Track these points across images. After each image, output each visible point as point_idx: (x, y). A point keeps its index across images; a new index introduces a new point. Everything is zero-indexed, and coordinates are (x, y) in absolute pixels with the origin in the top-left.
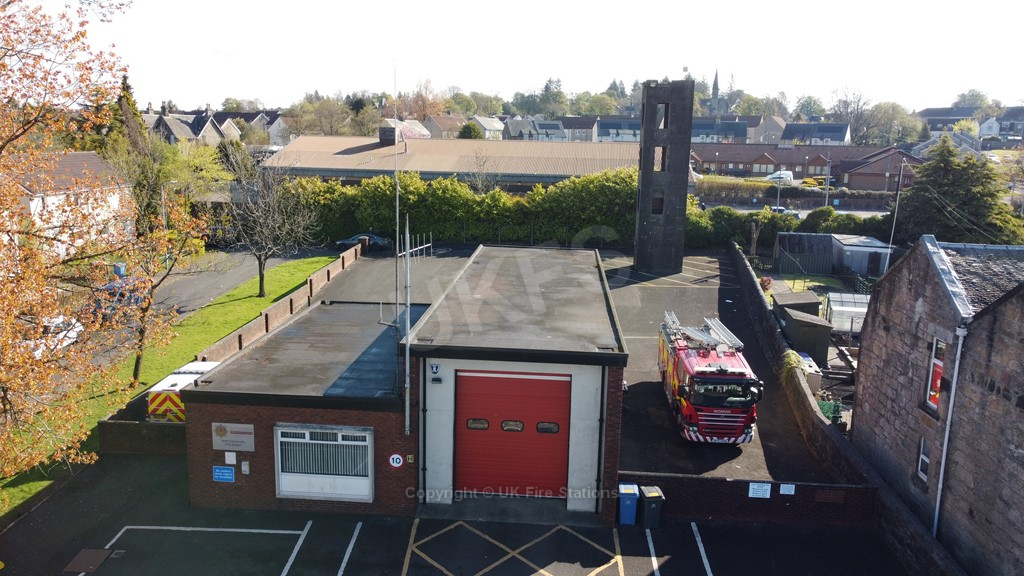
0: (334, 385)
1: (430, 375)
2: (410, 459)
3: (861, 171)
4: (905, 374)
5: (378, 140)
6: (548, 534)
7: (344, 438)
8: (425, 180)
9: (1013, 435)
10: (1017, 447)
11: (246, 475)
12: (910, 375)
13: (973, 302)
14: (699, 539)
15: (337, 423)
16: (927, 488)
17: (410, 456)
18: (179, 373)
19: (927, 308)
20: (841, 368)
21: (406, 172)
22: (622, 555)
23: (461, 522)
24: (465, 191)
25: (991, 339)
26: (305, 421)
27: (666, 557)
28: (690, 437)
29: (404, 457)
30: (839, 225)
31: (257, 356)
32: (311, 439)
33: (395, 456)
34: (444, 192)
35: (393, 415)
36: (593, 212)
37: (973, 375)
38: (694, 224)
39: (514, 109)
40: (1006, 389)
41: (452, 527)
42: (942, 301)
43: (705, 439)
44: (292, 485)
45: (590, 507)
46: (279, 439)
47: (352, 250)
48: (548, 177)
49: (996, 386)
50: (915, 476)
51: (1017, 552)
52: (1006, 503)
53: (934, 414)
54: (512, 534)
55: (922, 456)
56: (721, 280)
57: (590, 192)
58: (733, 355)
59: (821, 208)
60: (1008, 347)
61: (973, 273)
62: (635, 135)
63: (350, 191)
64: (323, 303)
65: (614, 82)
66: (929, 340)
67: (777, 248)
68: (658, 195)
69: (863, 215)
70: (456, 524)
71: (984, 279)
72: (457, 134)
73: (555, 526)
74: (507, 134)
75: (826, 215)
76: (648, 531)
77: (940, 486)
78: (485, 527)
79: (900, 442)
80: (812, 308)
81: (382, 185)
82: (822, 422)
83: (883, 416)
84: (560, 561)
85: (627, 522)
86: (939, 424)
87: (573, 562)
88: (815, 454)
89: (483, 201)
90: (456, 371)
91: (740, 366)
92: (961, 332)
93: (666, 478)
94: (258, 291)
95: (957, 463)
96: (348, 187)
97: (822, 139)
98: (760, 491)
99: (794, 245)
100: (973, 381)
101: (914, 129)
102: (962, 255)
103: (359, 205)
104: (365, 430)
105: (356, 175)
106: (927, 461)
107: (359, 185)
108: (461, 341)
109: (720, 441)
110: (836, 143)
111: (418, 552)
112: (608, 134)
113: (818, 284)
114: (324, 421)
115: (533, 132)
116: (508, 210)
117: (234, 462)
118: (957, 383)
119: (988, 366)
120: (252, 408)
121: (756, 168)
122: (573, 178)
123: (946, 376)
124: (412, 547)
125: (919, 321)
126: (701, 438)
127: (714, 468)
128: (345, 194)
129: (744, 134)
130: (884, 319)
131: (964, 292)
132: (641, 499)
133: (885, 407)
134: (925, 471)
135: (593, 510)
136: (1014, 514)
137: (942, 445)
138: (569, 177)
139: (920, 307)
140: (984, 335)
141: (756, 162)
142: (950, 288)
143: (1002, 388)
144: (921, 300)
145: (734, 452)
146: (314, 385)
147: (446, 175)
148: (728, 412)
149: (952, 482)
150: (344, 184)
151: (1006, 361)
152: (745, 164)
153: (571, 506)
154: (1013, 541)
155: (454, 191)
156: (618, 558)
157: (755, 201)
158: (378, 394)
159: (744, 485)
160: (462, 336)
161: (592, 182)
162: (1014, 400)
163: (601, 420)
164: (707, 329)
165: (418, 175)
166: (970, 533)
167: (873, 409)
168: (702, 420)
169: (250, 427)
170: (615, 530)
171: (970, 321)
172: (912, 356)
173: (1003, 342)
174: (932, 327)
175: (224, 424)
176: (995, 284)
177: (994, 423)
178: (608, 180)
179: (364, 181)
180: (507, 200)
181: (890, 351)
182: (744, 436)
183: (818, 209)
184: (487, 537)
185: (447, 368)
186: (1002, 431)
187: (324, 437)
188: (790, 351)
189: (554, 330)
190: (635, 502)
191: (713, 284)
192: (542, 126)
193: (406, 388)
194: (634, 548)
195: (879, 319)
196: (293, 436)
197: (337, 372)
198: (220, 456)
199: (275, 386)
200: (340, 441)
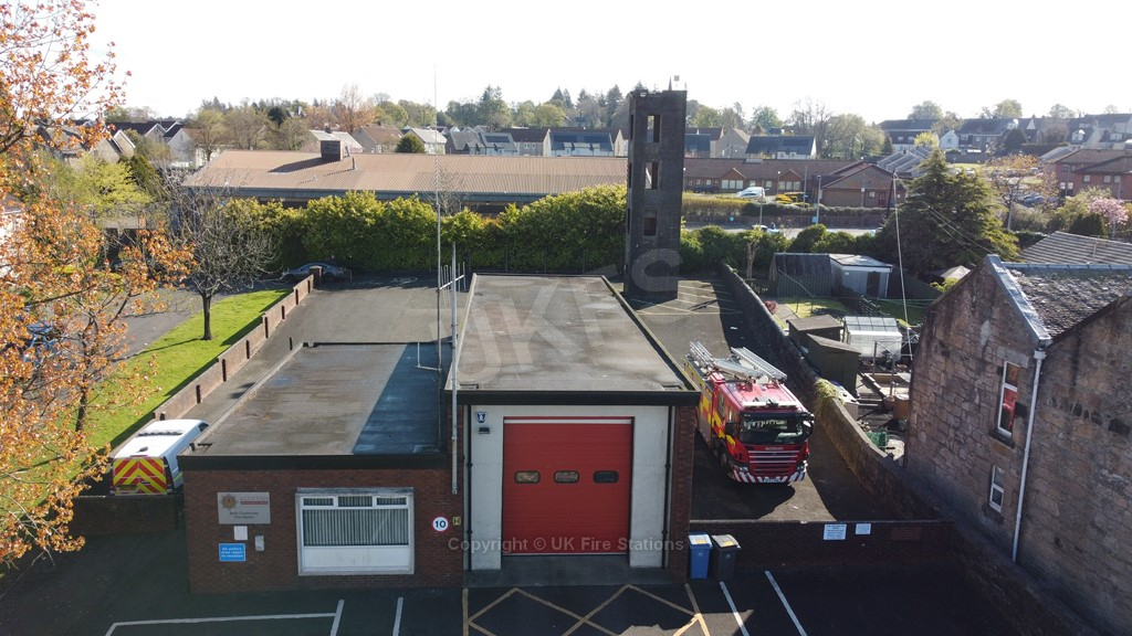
0: (360, 441)
1: (475, 424)
2: (457, 521)
3: (836, 186)
4: (971, 400)
5: (319, 155)
6: (615, 596)
7: (380, 502)
8: (383, 200)
9: (1105, 460)
10: (1111, 472)
11: (260, 552)
12: (977, 401)
13: (1046, 324)
14: (777, 589)
15: (371, 485)
16: (1002, 519)
17: (457, 518)
18: (146, 434)
19: (995, 331)
20: (870, 396)
21: (359, 192)
22: (702, 612)
23: (516, 589)
24: (428, 213)
25: (1075, 361)
26: (332, 485)
27: (749, 612)
28: (741, 478)
29: (450, 519)
30: (832, 244)
31: (253, 411)
32: (340, 505)
33: (440, 519)
34: (405, 213)
35: (436, 473)
36: (574, 234)
37: (1054, 400)
38: (683, 246)
39: (449, 120)
40: (1095, 413)
41: (508, 595)
42: (1013, 325)
43: (756, 480)
44: (316, 560)
45: (657, 563)
46: (301, 507)
47: (305, 282)
48: (520, 195)
49: (1084, 409)
50: (986, 507)
51: (1114, 579)
52: (1099, 530)
53: (1009, 442)
54: (579, 598)
55: (994, 486)
56: (720, 306)
57: (569, 212)
58: (775, 386)
59: (813, 226)
60: (1096, 369)
61: (1040, 294)
62: (592, 149)
63: (293, 214)
64: (306, 345)
65: (559, 91)
66: (1000, 364)
67: (773, 271)
68: (651, 215)
69: (855, 233)
70: (512, 591)
71: (1053, 299)
72: (395, 147)
73: (621, 586)
74: (450, 148)
75: (817, 234)
76: (722, 584)
77: (1019, 516)
78: (546, 592)
79: (966, 472)
80: (833, 333)
81: (333, 208)
82: (878, 455)
83: (944, 445)
84: (636, 625)
85: (699, 576)
86: (1014, 451)
87: (651, 624)
88: (871, 489)
89: (451, 223)
90: (505, 418)
91: (786, 398)
92: (1040, 355)
93: (738, 524)
94: (202, 333)
95: (1038, 491)
96: (291, 209)
97: (788, 153)
98: (834, 533)
99: (791, 265)
100: (1055, 406)
101: (876, 142)
102: (1027, 275)
103: (306, 230)
104: (405, 491)
105: (297, 195)
106: (1001, 490)
107: (305, 207)
108: (507, 385)
109: (772, 481)
110: (802, 157)
111: (475, 626)
112: (563, 148)
113: (819, 307)
114: (354, 483)
115: (481, 146)
116: (480, 233)
117: (246, 538)
118: (1036, 408)
119: (1072, 390)
120: (268, 472)
121: (725, 183)
122: (549, 197)
123: (1022, 402)
124: (467, 623)
125: (987, 345)
126: (752, 478)
127: (771, 511)
128: (289, 217)
129: (707, 148)
130: (941, 343)
131: (1036, 314)
132: (715, 549)
133: (947, 436)
134: (998, 499)
135: (659, 565)
136: (1109, 541)
137: (1019, 473)
138: (544, 196)
139: (986, 329)
140: (1067, 357)
141: (725, 177)
142: (1023, 310)
143: (1091, 411)
144: (987, 323)
145: (786, 493)
146: (337, 443)
147: (406, 195)
148: (780, 449)
149: (1032, 511)
150: (285, 207)
151: (1095, 384)
152: (713, 179)
153: (634, 562)
154: (1109, 569)
155: (417, 212)
156: (699, 617)
157: (732, 219)
158: (416, 449)
159: (817, 527)
160: (509, 379)
161: (571, 201)
162: (1106, 424)
163: (668, 466)
164: (736, 359)
165: (373, 195)
166: (1057, 563)
167: (931, 438)
168: (753, 459)
169: (266, 495)
170: (687, 585)
171: (1049, 343)
172: (979, 382)
173: (1090, 365)
174: (1001, 351)
175: (233, 494)
176: (1063, 305)
177: (1082, 448)
178: (588, 198)
179: (311, 203)
180: (478, 222)
181: (950, 377)
182: (796, 473)
183: (809, 228)
184: (549, 604)
185: (495, 416)
186: (1092, 456)
187: (355, 502)
188: (821, 380)
189: (606, 368)
190: (708, 553)
191: (714, 310)
192: (490, 139)
193: (452, 441)
194: (713, 606)
195: (936, 343)
196: (320, 502)
197: (356, 427)
198: (228, 531)
199: (290, 445)
200: (375, 506)
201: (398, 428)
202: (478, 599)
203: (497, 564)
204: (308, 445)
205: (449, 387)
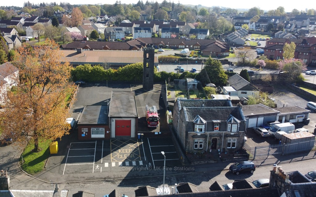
0: (98, 122)
1: (112, 120)
2: (110, 132)
3: (205, 50)
5: (77, 51)
8: (92, 66)
11: (87, 135)
14: (148, 140)
15: (100, 127)
16: (178, 132)
24: (102, 69)
26: (95, 127)
27: (144, 142)
28: (149, 126)
32: (96, 130)
33: (108, 131)
34: (97, 69)
35: (107, 126)
42: (178, 108)
44: (93, 136)
45: (134, 137)
46: (92, 130)
47: (78, 86)
48: (122, 64)
50: (177, 130)
52: (182, 133)
54: (124, 141)
55: (177, 128)
57: (132, 69)
58: (156, 113)
70: (116, 140)
73: (129, 139)
74: (106, 32)
75: (186, 73)
76: (142, 139)
78: (120, 140)
80: (173, 102)
81: (82, 68)
82: (168, 123)
84: (130, 143)
85: (139, 138)
87: (132, 143)
89: (107, 72)
92: (179, 112)
93: (144, 132)
98: (156, 133)
99: (177, 82)
101: (230, 27)
103: (76, 73)
104: (103, 128)
108: (116, 116)
109: (153, 127)
112: (137, 32)
113: (181, 92)
114: (97, 127)
116: (113, 73)
117: (85, 133)
120: (87, 126)
121: (180, 46)
124: (111, 143)
126: (151, 126)
127: (152, 131)
128: (72, 70)
132: (141, 135)
138: (127, 64)
142: (179, 106)
146: (95, 122)
147: (97, 64)
148: (154, 122)
152: (177, 45)
153: (131, 137)
156: (138, 143)
157: (176, 62)
158: (105, 123)
159: (154, 133)
161: (133, 66)
163: (135, 125)
165: (90, 64)
168: (151, 124)
169: (87, 128)
170: (137, 139)
175: (83, 128)
178: (137, 66)
180: (113, 71)
182: (157, 126)
185: (114, 119)
187: (98, 129)
188: (167, 111)
189: (128, 113)
191: (160, 93)
193: (109, 122)
194: (140, 141)
196: (93, 129)
197: (97, 120)
198: (83, 132)
199: (90, 123)
200: (100, 130)
201: (102, 120)
202: (112, 141)
203: (115, 137)
204: (92, 123)
205: (109, 116)
